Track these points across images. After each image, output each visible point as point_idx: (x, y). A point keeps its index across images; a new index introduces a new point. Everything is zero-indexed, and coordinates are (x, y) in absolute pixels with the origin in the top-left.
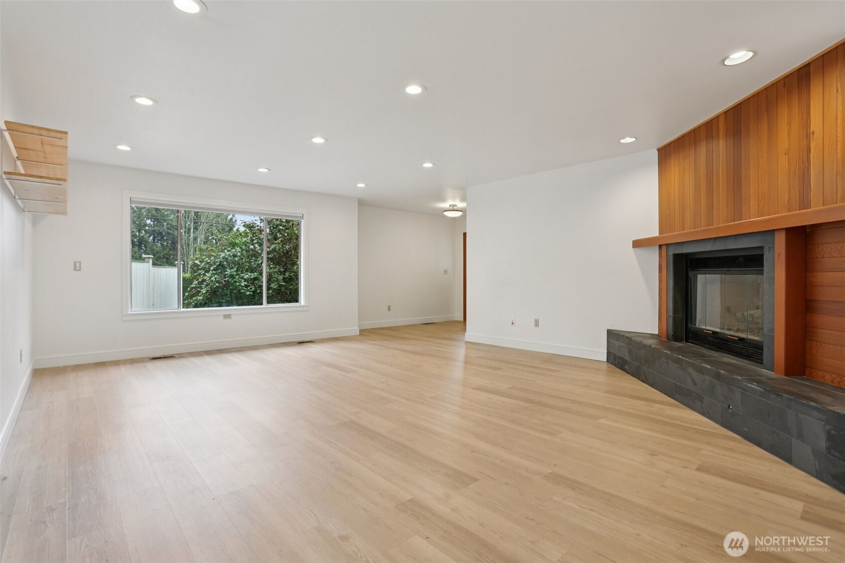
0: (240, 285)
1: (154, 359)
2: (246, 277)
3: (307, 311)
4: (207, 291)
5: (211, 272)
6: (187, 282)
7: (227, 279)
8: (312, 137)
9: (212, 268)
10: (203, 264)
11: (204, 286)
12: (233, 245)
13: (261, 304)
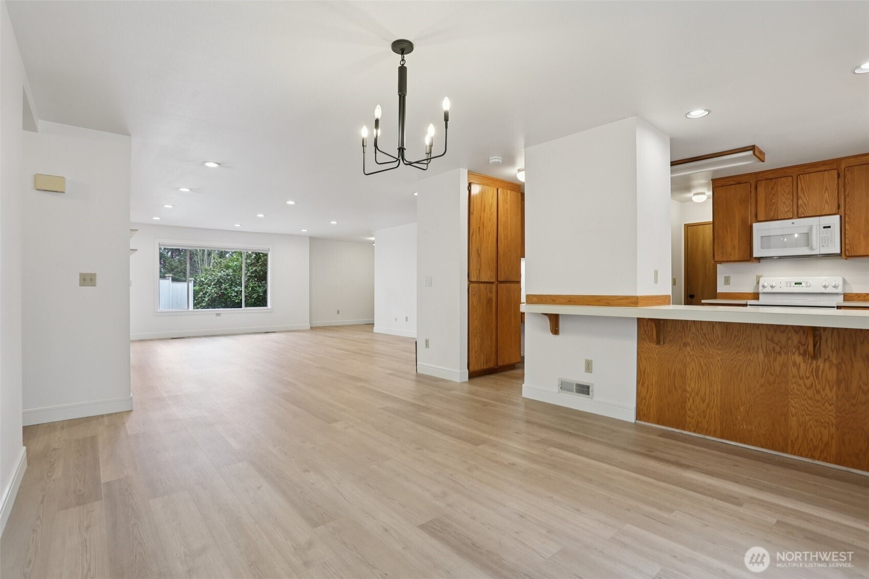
0: (231, 295)
1: (173, 338)
2: (236, 289)
3: (271, 312)
4: (209, 300)
5: (212, 286)
6: (196, 293)
7: (222, 291)
8: (256, 215)
9: (212, 284)
10: (207, 281)
11: (207, 296)
12: (228, 267)
13: (241, 307)
